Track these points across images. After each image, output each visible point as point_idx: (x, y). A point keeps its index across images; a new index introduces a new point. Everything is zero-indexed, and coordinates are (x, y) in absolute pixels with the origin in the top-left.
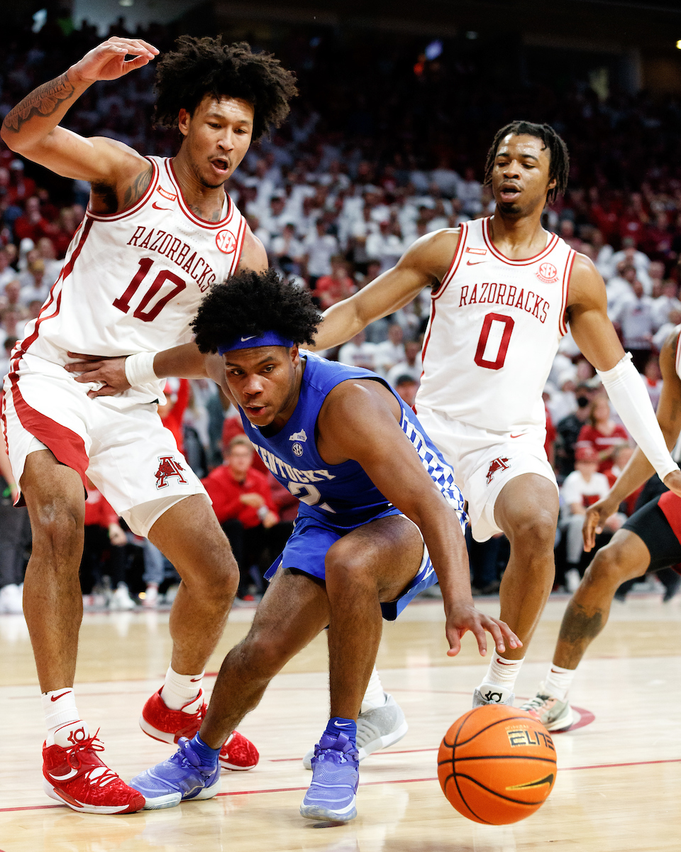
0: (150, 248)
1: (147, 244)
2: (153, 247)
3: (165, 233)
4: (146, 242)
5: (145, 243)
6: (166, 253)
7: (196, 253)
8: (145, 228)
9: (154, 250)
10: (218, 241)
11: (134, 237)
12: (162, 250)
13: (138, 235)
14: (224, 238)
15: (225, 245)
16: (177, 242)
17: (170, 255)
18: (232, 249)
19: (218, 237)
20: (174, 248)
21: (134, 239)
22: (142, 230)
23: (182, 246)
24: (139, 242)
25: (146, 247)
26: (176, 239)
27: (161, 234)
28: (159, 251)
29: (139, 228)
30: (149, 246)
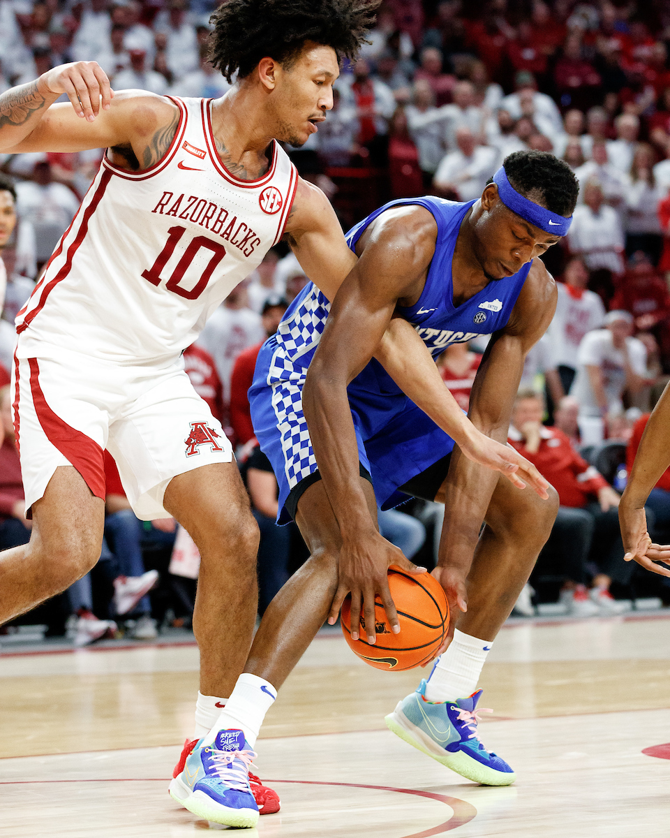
10: (262, 201)
14: (268, 197)
15: (269, 205)
18: (278, 207)
19: (261, 198)
22: (168, 196)
23: (218, 211)
24: (166, 209)
25: (174, 215)
26: (211, 204)
27: (193, 200)
28: (191, 220)
29: (165, 193)
30: (178, 214)
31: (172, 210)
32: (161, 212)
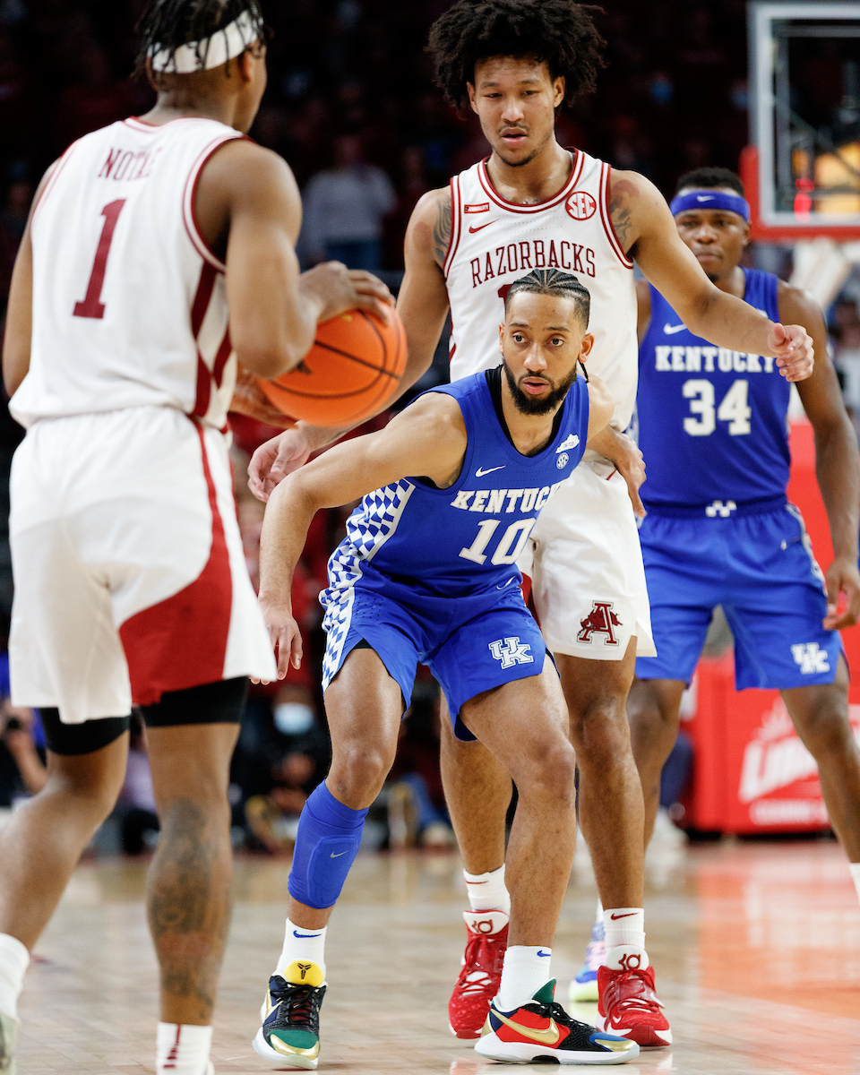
0: (499, 274)
1: (492, 272)
2: (502, 271)
3: (503, 248)
4: (489, 271)
5: (490, 273)
6: (520, 265)
7: (552, 241)
8: (477, 259)
9: (505, 272)
10: (571, 211)
11: (474, 275)
12: (513, 267)
13: (476, 272)
14: (576, 204)
15: (581, 211)
16: (525, 246)
17: (526, 265)
18: (593, 209)
19: (568, 208)
20: (525, 254)
21: (476, 277)
22: (475, 263)
23: (532, 246)
24: (482, 276)
25: (493, 276)
26: (521, 244)
27: (500, 251)
28: (511, 270)
29: (472, 262)
30: (495, 273)
31: (487, 273)
32: (480, 282)
